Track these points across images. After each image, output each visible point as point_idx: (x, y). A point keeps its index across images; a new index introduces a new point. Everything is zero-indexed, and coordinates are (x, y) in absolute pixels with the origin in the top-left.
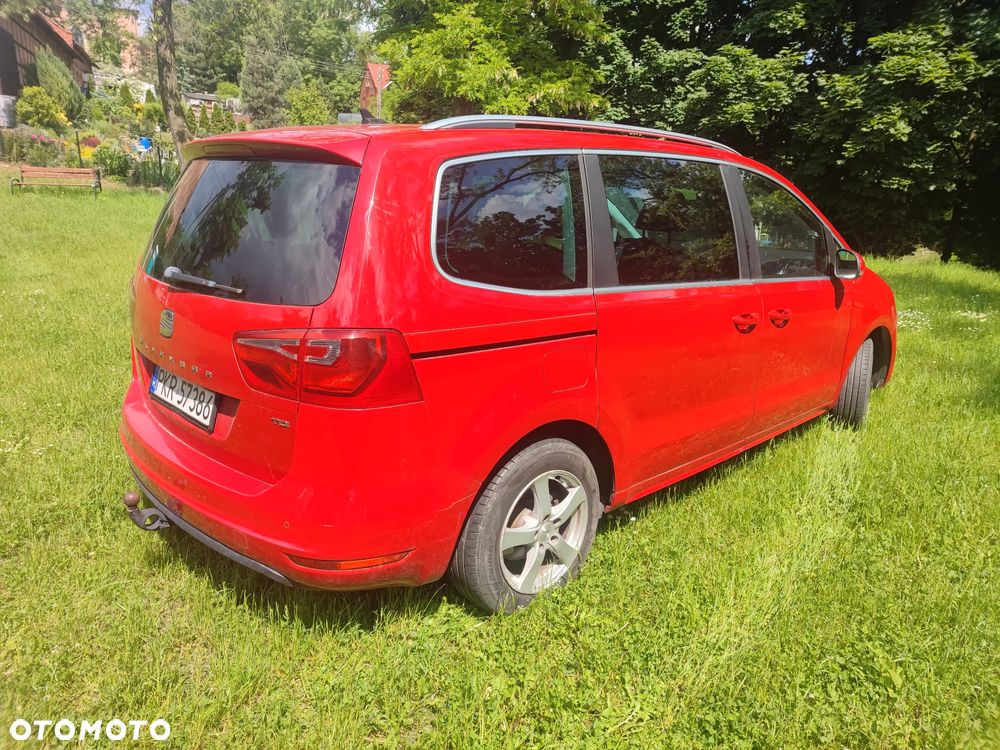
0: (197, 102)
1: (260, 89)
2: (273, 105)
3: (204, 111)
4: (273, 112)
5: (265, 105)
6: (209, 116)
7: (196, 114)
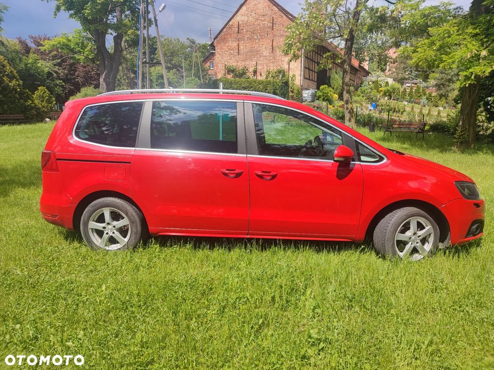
0: (409, 85)
1: (443, 75)
2: (449, 83)
3: (412, 89)
4: (449, 86)
5: (444, 83)
6: (414, 91)
7: (407, 90)
